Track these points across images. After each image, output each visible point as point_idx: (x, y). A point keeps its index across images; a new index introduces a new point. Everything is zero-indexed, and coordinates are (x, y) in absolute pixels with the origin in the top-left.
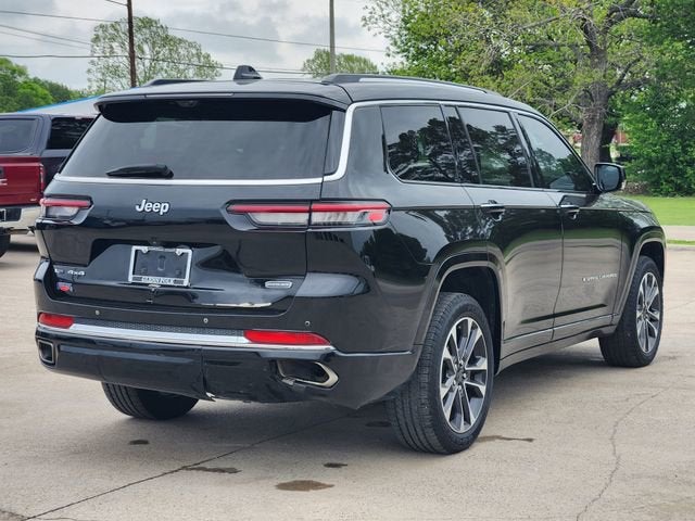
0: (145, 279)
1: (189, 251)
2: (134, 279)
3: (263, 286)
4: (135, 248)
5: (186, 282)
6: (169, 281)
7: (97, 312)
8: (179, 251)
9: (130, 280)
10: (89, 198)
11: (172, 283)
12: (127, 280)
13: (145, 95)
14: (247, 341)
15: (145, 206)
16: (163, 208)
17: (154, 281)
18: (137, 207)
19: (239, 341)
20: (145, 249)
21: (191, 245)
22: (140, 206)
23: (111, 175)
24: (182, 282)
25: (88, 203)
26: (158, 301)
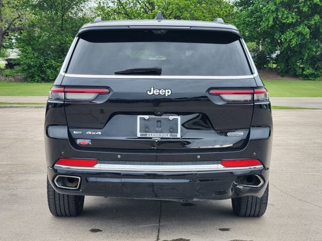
0: (149, 135)
1: (179, 118)
2: (141, 135)
3: (226, 135)
4: (139, 117)
5: (179, 136)
6: (168, 135)
7: (119, 156)
8: (171, 117)
9: (139, 135)
10: (107, 88)
11: (169, 136)
12: (136, 135)
13: (128, 26)
14: (223, 167)
15: (153, 92)
16: (168, 93)
17: (156, 136)
18: (148, 92)
19: (218, 167)
20: (147, 117)
21: (178, 114)
22: (150, 91)
23: (117, 73)
24: (177, 135)
25: (107, 90)
26: (161, 147)
